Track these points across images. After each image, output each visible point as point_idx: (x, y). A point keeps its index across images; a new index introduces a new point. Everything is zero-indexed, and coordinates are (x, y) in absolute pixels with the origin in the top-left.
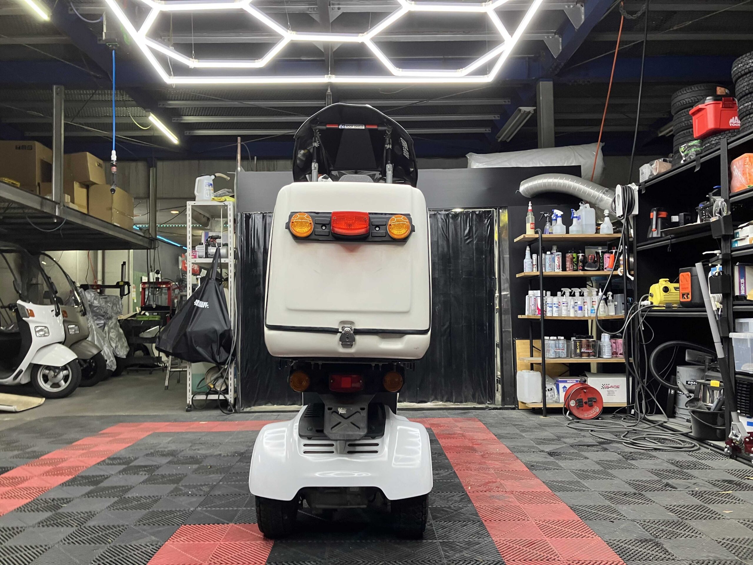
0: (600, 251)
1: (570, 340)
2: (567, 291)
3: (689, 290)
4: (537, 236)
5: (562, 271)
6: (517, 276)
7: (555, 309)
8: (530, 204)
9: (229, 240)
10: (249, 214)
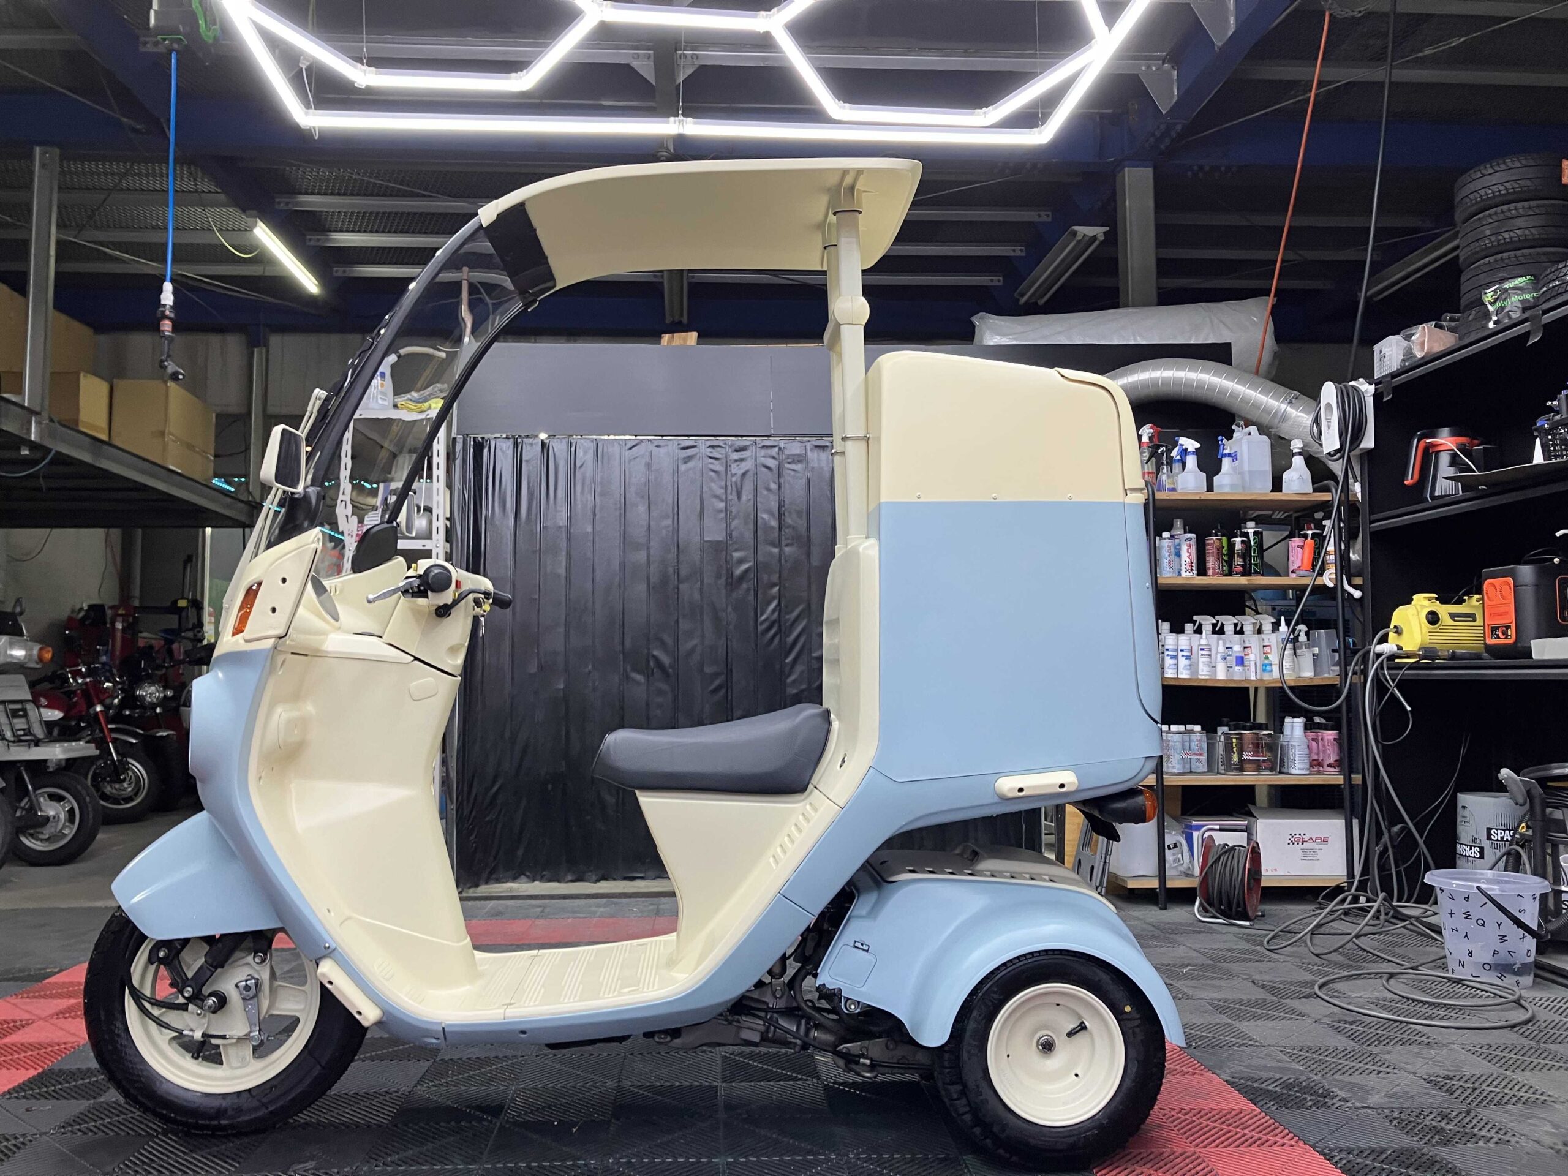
2: (1207, 621)
3: (1511, 620)
5: (1198, 575)
7: (1183, 662)
9: (435, 498)
10: (483, 438)
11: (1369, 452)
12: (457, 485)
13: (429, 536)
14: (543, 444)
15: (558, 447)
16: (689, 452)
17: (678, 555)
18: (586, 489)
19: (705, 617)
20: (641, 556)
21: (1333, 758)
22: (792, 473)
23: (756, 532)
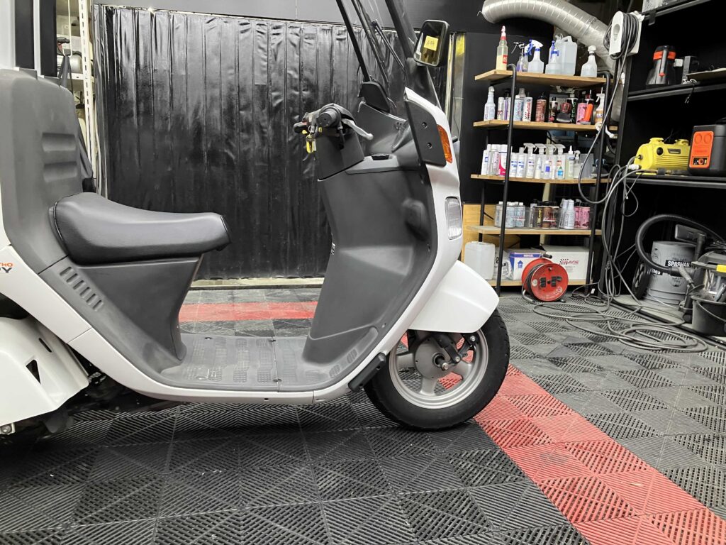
0: (572, 99)
1: (530, 206)
2: (531, 146)
3: (708, 155)
4: (510, 73)
5: (532, 121)
6: (476, 124)
7: (520, 169)
8: (504, 29)
9: (83, 46)
10: (112, 8)
11: (635, 55)
12: (97, 38)
13: (80, 71)
14: (152, 15)
15: (162, 19)
16: (245, 27)
17: (238, 93)
18: (181, 47)
19: (256, 132)
20: (216, 92)
21: (586, 221)
22: (308, 45)
23: (286, 81)
